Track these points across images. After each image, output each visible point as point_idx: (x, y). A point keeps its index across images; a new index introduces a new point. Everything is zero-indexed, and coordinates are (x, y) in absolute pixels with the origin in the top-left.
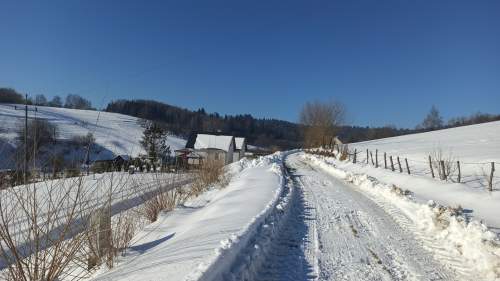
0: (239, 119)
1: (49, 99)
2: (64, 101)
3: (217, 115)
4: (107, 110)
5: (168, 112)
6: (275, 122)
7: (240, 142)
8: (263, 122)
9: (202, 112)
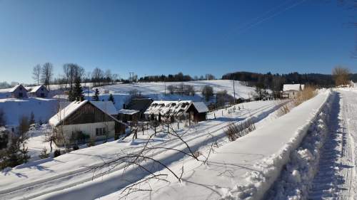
0: (291, 75)
1: (199, 77)
2: (204, 77)
3: (278, 75)
4: (223, 79)
5: (252, 76)
6: (313, 75)
7: (303, 86)
8: (306, 75)
9: (269, 74)
